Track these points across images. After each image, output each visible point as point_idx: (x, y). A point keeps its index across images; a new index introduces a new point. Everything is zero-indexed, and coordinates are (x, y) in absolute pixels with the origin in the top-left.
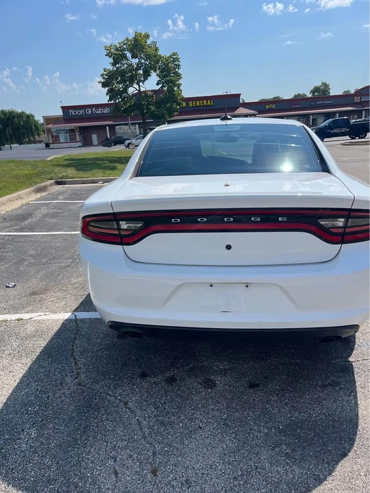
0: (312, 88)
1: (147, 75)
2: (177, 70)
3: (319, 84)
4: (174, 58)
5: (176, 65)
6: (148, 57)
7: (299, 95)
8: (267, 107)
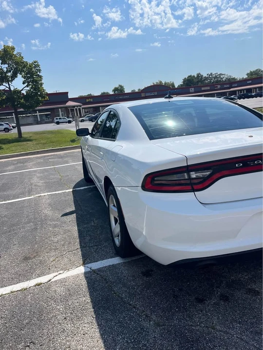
0: (113, 89)
1: (14, 76)
2: (38, 73)
3: (117, 86)
4: (36, 65)
5: (38, 70)
6: (17, 63)
7: (104, 93)
8: (87, 100)
